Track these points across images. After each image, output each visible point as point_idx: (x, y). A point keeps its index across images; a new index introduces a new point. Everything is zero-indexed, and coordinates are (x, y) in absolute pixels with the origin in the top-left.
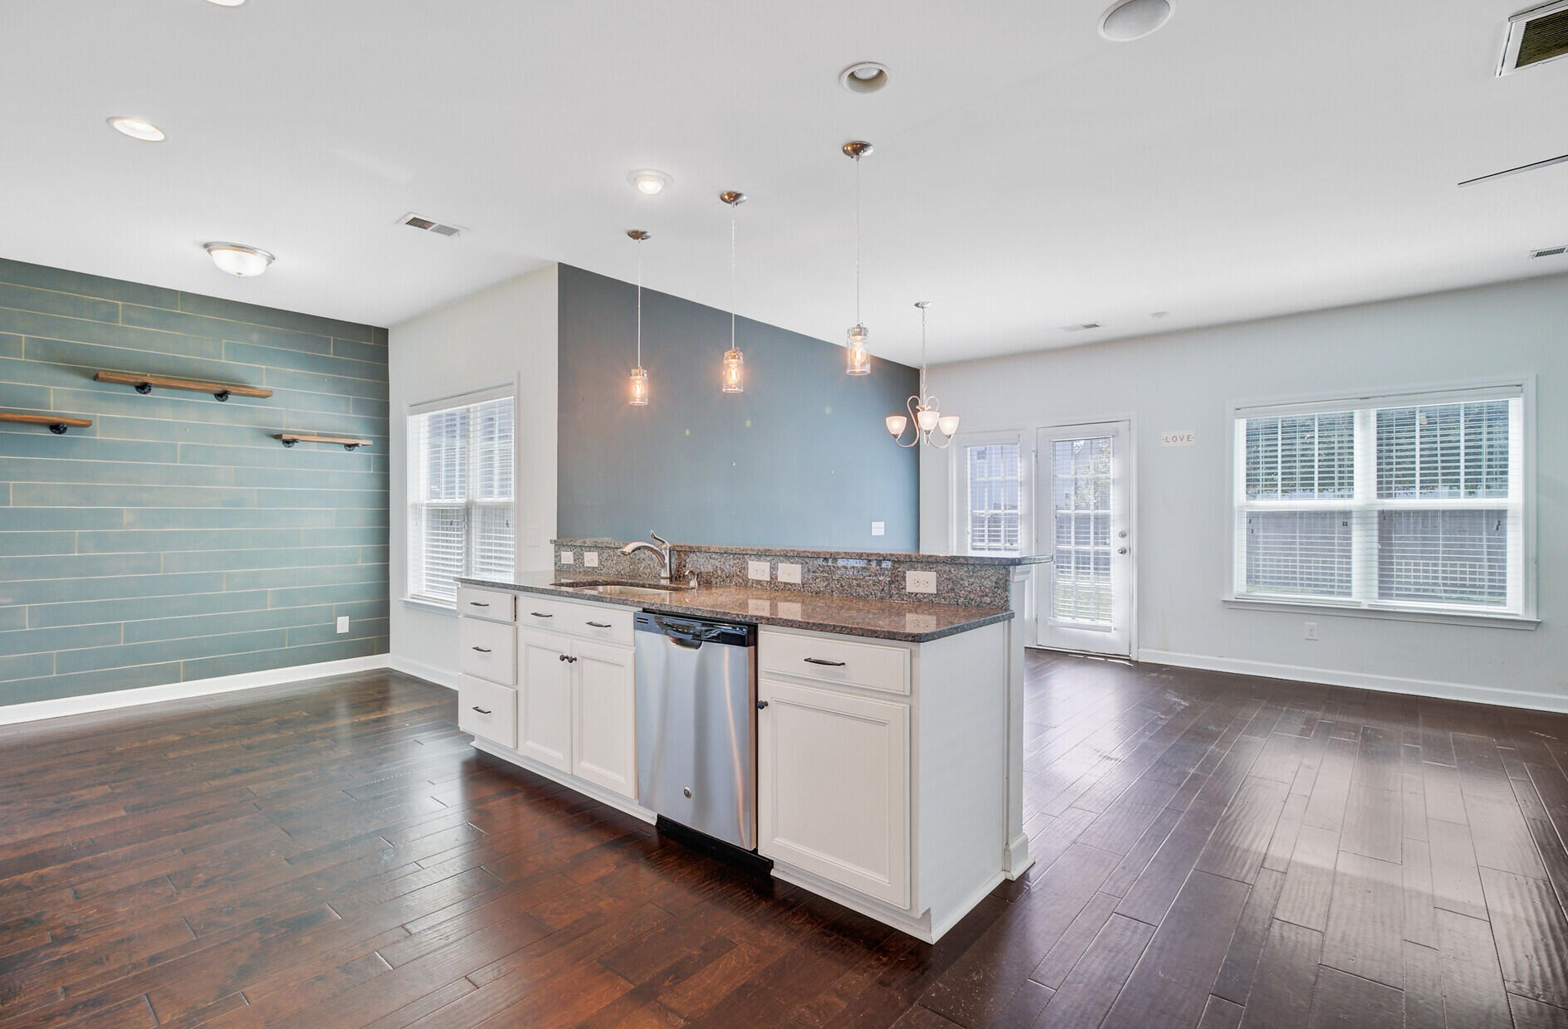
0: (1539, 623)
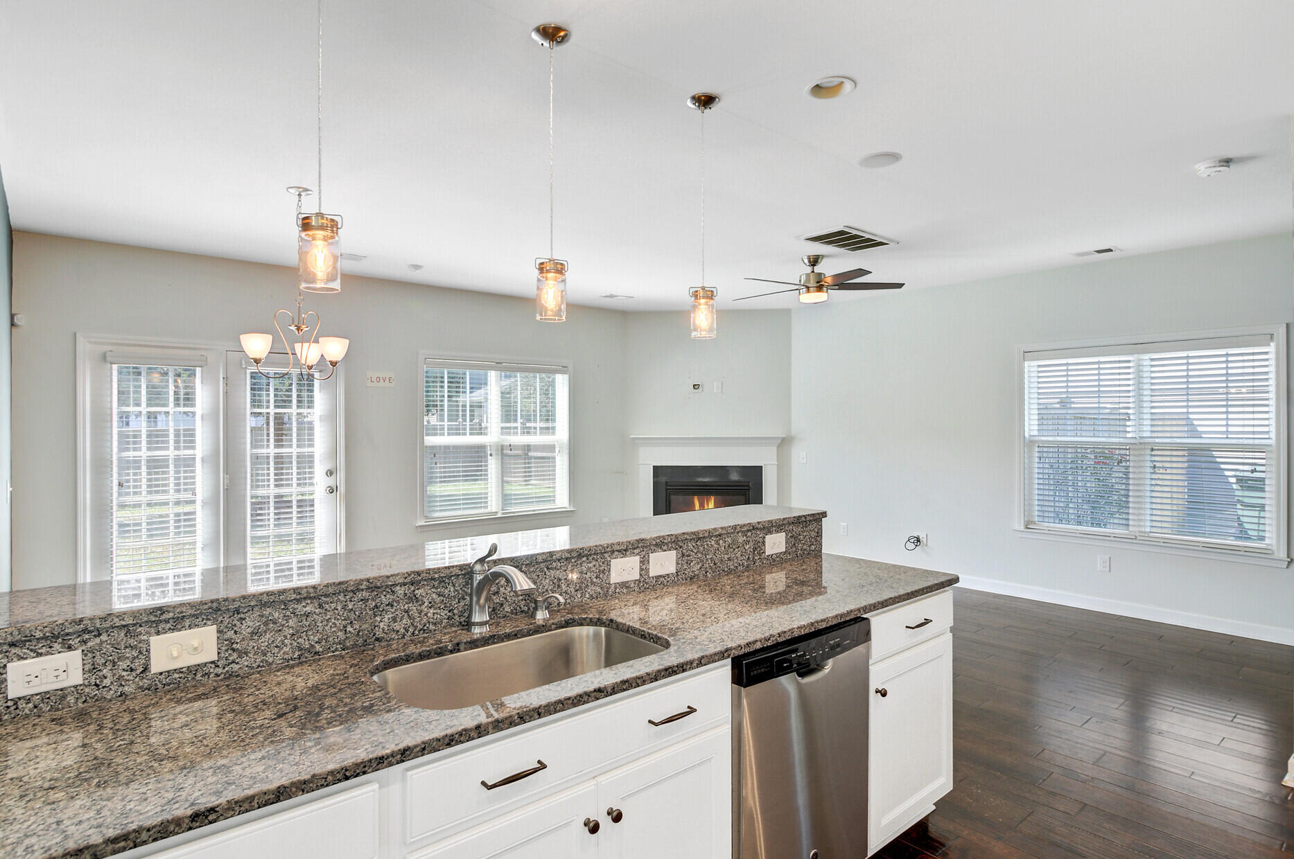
0: (574, 510)
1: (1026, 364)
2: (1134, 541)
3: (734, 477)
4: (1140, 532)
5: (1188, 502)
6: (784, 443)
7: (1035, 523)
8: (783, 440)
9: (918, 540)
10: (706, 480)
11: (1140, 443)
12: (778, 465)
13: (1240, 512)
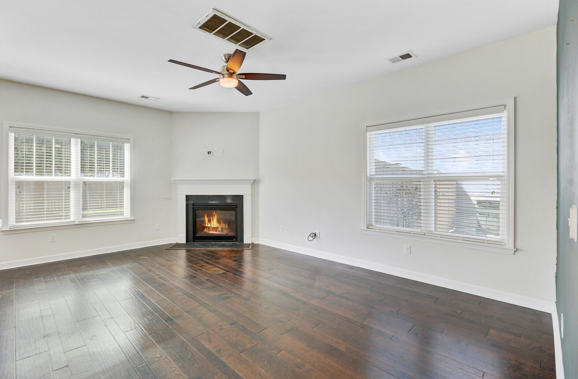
0: (134, 220)
1: (368, 133)
2: (423, 236)
3: (229, 201)
4: (427, 231)
5: (456, 212)
6: (255, 182)
7: (373, 225)
8: (255, 180)
9: (315, 235)
10: (214, 202)
11: (427, 177)
12: (252, 195)
13: (479, 218)
